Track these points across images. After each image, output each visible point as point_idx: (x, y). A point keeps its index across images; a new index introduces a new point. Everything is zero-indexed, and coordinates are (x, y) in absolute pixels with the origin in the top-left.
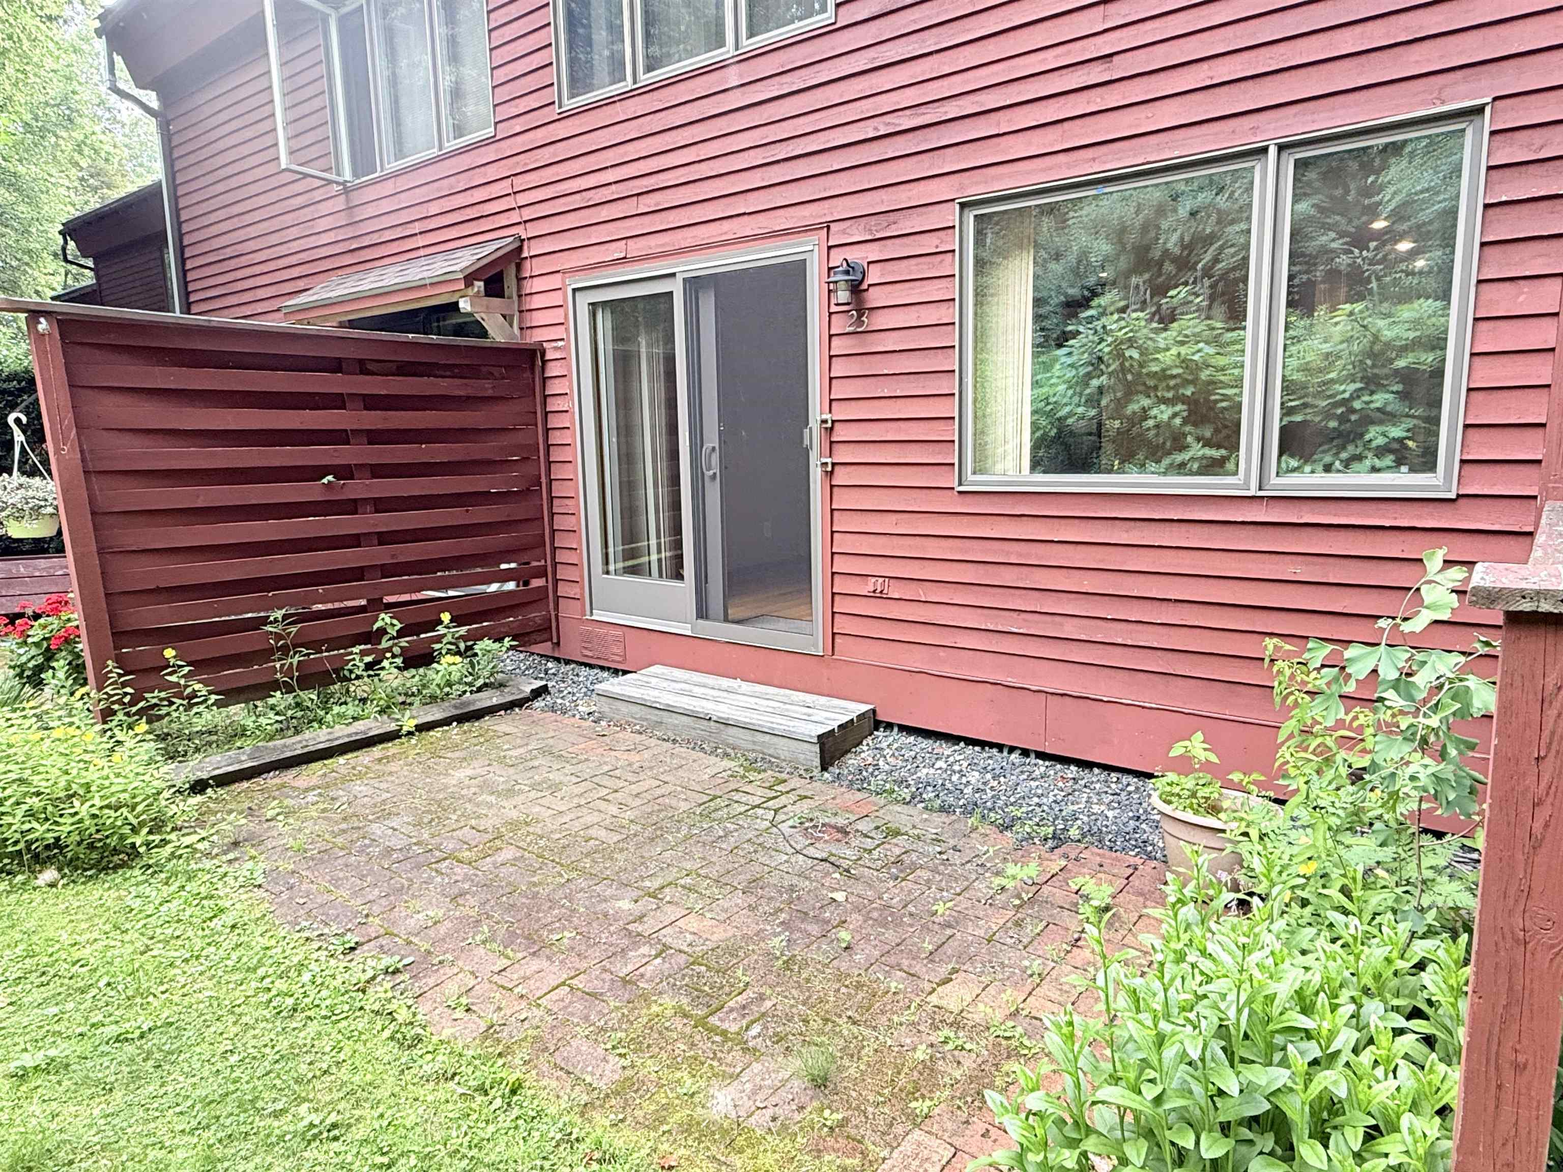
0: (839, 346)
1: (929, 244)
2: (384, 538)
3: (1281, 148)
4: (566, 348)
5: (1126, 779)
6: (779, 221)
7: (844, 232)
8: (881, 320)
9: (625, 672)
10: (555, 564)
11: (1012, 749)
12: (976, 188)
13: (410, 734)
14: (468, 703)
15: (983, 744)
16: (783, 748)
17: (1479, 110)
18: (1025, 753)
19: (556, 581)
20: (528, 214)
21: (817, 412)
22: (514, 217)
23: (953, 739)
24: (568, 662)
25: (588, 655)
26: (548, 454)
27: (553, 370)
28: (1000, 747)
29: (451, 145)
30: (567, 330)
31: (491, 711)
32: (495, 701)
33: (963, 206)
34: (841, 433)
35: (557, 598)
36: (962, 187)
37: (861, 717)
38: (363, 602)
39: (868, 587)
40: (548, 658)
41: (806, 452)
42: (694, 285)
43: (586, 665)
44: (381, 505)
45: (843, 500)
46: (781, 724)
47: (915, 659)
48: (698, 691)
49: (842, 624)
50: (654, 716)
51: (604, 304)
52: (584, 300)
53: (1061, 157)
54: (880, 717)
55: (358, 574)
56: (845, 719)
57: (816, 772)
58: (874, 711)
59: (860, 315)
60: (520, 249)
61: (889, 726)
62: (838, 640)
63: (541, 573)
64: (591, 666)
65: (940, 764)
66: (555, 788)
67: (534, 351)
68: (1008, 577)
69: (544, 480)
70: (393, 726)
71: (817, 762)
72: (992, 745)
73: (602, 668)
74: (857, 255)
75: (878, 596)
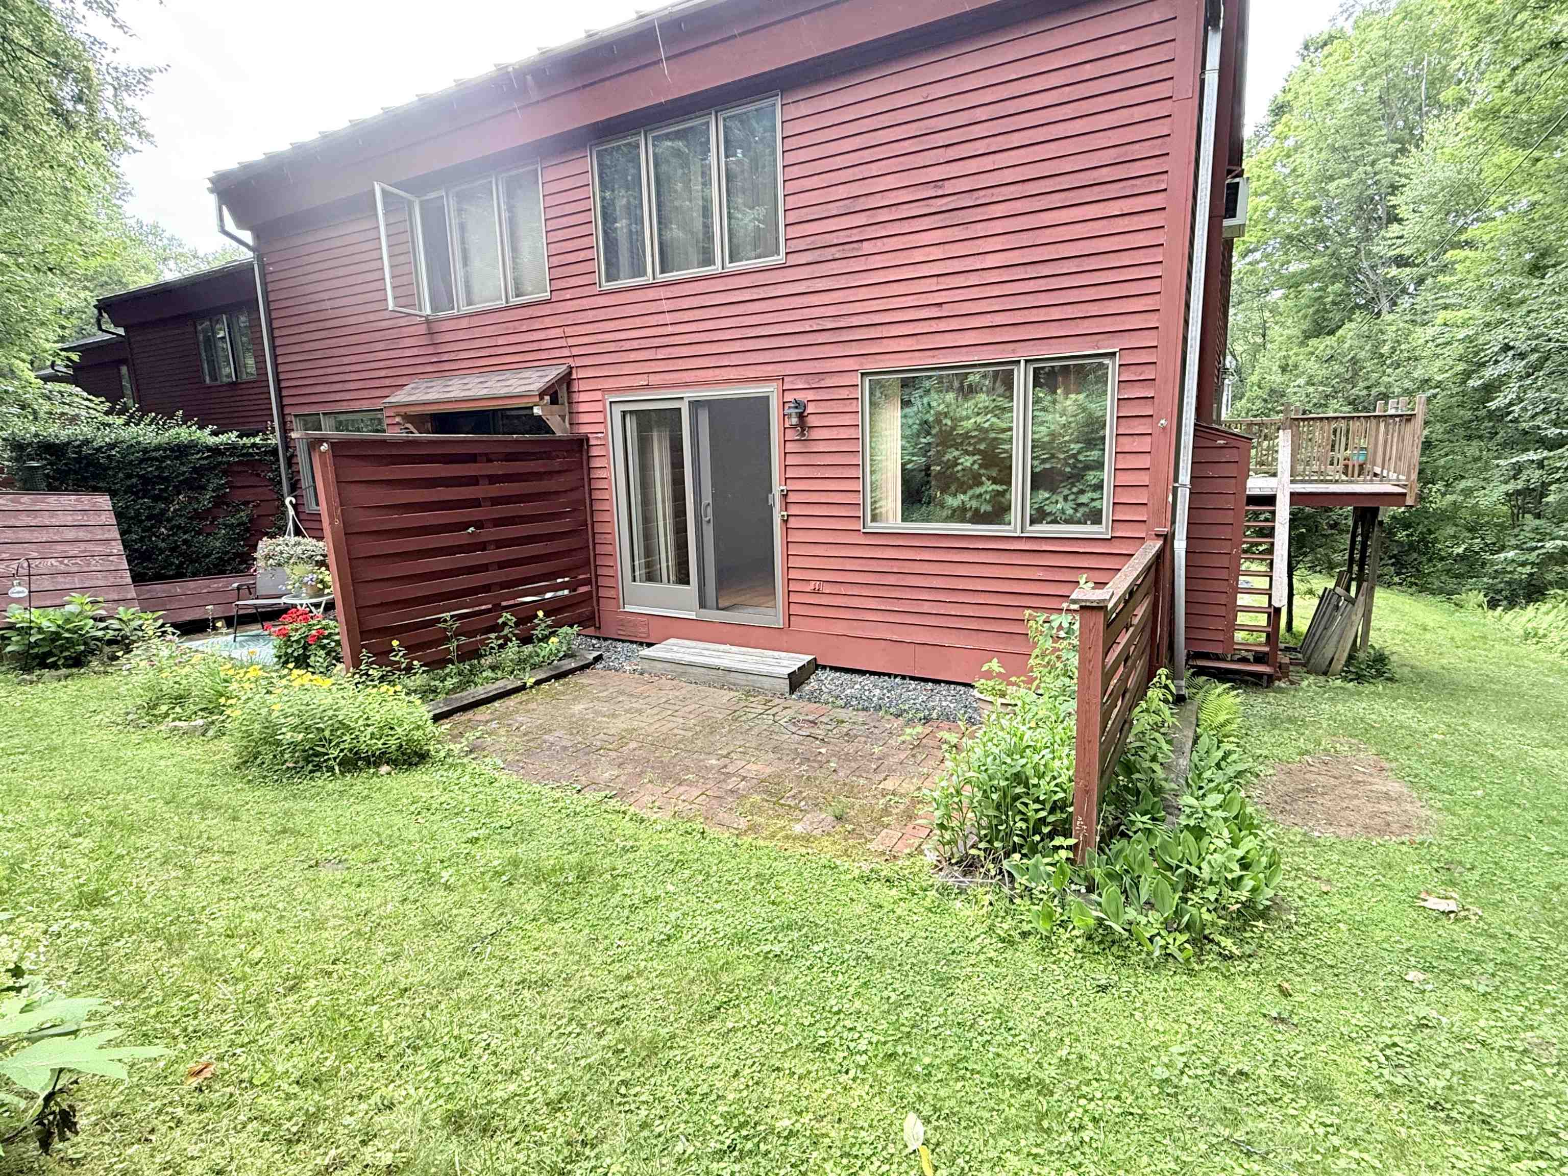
0: (790, 447)
1: (844, 394)
2: (501, 565)
3: (1026, 361)
4: (606, 438)
5: (958, 688)
6: (751, 372)
7: (792, 382)
8: (816, 434)
9: (652, 645)
10: (597, 576)
11: (896, 676)
12: (871, 365)
13: (531, 687)
14: (557, 667)
15: (879, 674)
16: (767, 683)
17: (1114, 354)
18: (903, 677)
19: (598, 587)
20: (575, 351)
21: (777, 487)
22: (566, 352)
23: (862, 672)
24: (605, 639)
25: (622, 634)
26: (591, 505)
27: (594, 452)
28: (889, 675)
29: (514, 301)
30: (606, 427)
31: (572, 671)
32: (573, 665)
33: (862, 374)
34: (792, 498)
35: (598, 598)
36: (862, 364)
37: (809, 662)
38: (490, 606)
39: (810, 587)
40: (591, 637)
41: (771, 508)
42: (695, 405)
43: (619, 640)
44: (500, 544)
45: (794, 537)
46: (765, 669)
47: (839, 628)
48: (706, 653)
49: (794, 609)
50: (680, 669)
51: (631, 412)
52: (617, 410)
53: (917, 354)
54: (820, 662)
55: (486, 588)
56: (801, 664)
57: (787, 695)
58: (815, 659)
59: (803, 430)
60: (570, 373)
61: (824, 667)
62: (792, 618)
63: (588, 582)
64: (623, 641)
65: (857, 686)
66: (640, 712)
67: (582, 440)
68: (891, 580)
69: (589, 522)
70: (519, 683)
71: (787, 689)
72: (884, 674)
73: (632, 642)
74: (802, 396)
75: (815, 592)
